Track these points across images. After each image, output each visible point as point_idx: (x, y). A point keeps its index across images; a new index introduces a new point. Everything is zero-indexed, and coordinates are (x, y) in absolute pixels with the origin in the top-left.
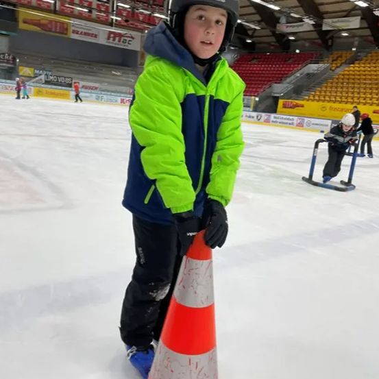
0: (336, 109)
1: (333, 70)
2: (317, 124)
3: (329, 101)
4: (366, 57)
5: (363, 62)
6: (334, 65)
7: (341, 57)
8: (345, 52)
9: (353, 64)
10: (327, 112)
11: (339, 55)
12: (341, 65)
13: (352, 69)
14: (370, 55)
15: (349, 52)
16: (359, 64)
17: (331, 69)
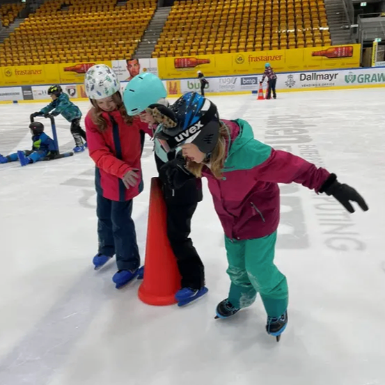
0: (22, 73)
1: (7, 27)
2: (6, 94)
3: (13, 64)
4: (39, 8)
5: (37, 14)
6: (6, 20)
7: (11, 10)
8: (14, 4)
9: (28, 17)
10: (14, 78)
11: (8, 7)
12: (14, 20)
13: (27, 23)
14: (42, 6)
15: (19, 4)
16: (34, 17)
17: (4, 26)
